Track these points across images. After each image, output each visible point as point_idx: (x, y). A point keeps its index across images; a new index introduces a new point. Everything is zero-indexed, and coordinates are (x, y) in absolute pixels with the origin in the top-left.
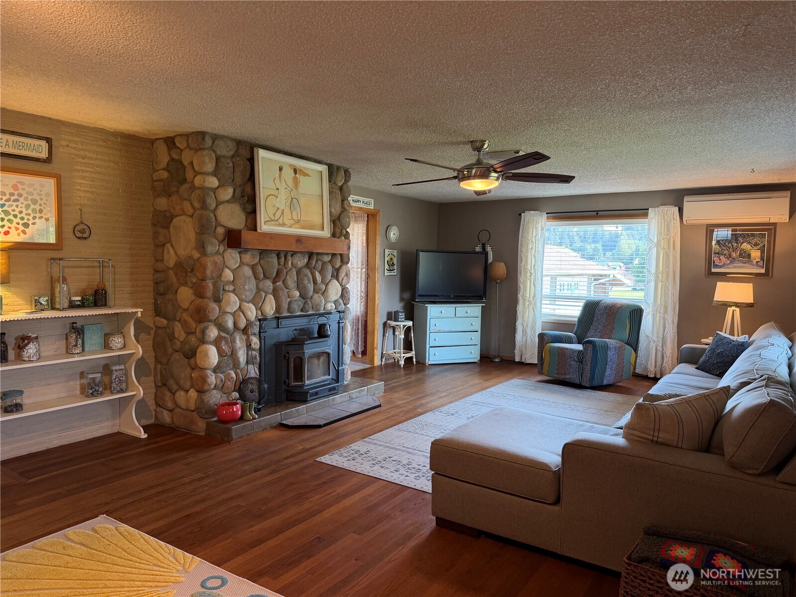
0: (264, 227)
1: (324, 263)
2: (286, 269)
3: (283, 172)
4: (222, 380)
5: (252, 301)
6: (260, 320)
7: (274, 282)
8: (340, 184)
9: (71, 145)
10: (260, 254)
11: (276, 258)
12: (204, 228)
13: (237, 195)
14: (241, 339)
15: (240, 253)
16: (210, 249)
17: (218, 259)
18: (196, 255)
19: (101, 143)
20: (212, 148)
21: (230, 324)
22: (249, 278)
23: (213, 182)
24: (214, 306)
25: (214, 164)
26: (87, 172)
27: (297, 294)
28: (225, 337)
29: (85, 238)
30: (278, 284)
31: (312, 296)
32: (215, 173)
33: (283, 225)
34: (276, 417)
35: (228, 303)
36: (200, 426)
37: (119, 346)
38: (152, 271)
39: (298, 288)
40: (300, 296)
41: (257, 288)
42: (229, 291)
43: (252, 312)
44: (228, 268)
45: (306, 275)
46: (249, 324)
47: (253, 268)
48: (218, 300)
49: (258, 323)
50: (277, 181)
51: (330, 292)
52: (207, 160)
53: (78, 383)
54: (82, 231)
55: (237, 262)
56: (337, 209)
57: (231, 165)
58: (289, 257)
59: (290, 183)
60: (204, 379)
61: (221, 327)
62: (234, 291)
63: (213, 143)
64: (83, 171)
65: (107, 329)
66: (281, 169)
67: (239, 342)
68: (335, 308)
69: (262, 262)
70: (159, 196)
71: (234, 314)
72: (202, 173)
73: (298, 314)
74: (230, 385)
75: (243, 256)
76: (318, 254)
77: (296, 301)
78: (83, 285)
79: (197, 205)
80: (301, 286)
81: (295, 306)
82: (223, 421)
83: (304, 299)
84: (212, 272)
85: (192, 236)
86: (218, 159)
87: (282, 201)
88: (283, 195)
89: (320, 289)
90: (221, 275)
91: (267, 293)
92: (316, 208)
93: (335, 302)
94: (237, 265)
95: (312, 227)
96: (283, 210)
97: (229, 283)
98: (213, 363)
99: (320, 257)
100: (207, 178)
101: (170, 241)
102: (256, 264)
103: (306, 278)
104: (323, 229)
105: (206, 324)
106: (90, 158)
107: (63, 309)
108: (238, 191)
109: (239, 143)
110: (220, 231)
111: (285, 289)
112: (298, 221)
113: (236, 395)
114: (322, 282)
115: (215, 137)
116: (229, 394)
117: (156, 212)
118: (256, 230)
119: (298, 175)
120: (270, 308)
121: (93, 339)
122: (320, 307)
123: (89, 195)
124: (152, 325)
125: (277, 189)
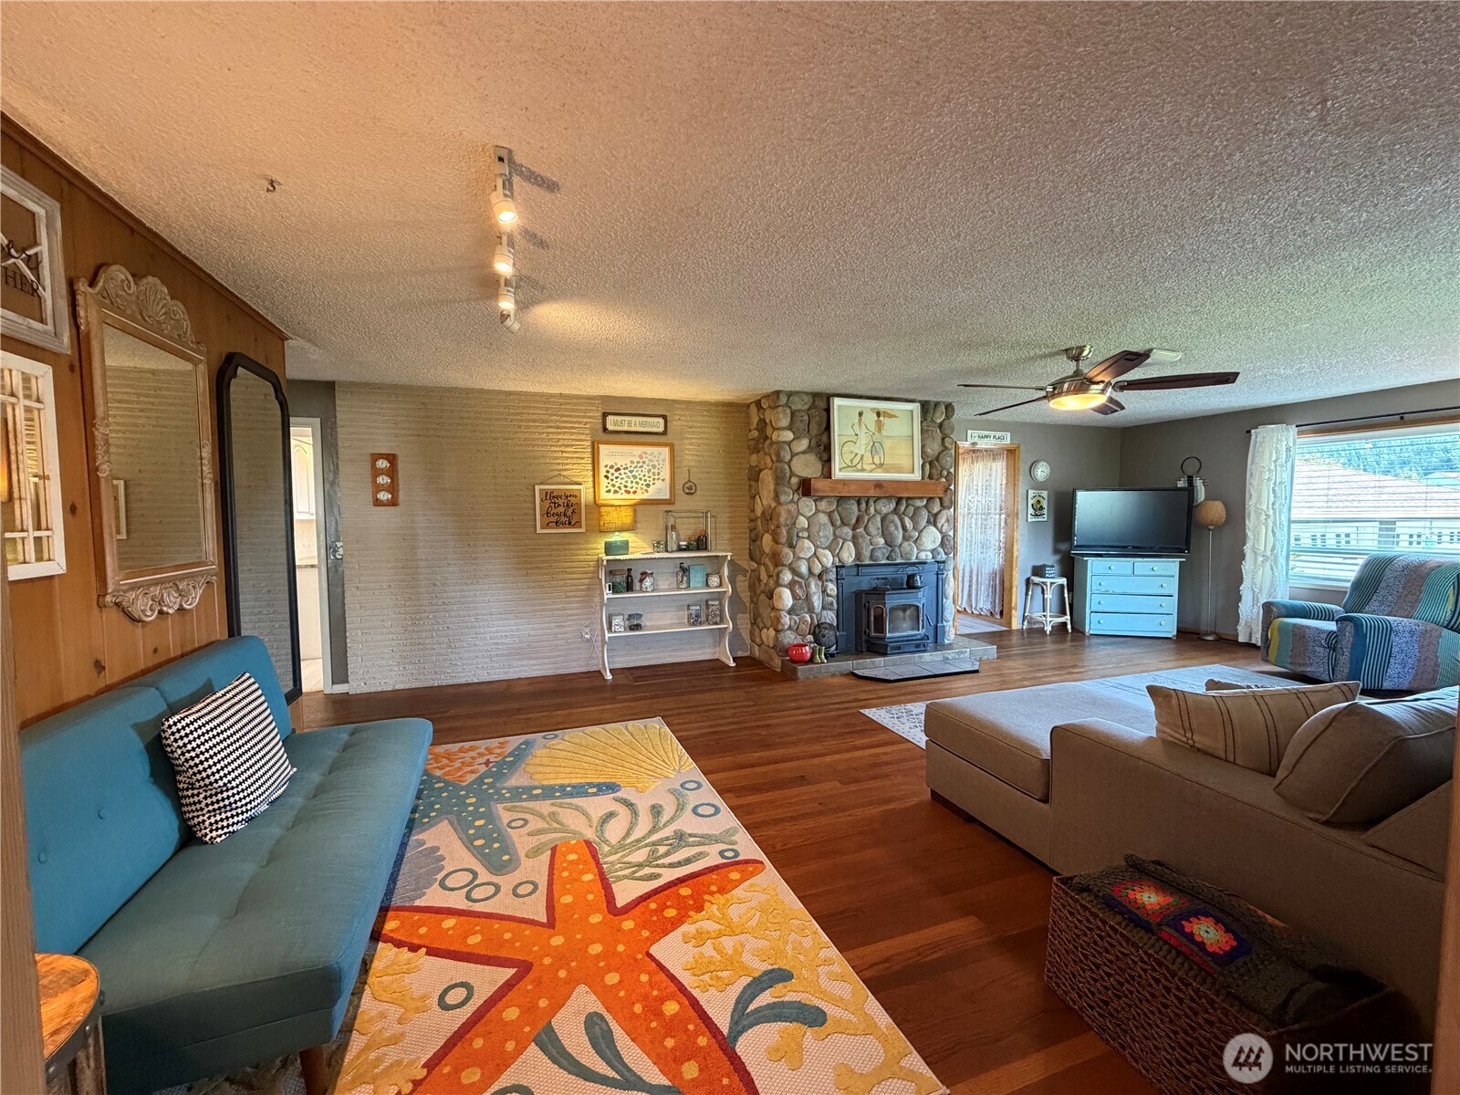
0: (838, 473)
1: (917, 509)
2: (868, 515)
3: (863, 417)
4: (796, 622)
5: (829, 548)
6: (837, 567)
7: (854, 529)
8: (939, 421)
9: (682, 418)
10: (838, 501)
11: (856, 505)
12: (780, 480)
13: (812, 445)
14: (817, 585)
15: (815, 501)
16: (783, 498)
17: (792, 507)
18: (773, 505)
19: (705, 413)
20: (787, 405)
21: (804, 569)
22: (825, 524)
23: (789, 436)
24: (787, 550)
25: (789, 419)
26: (694, 438)
27: (882, 541)
28: (798, 582)
29: (692, 494)
30: (858, 530)
31: (901, 545)
32: (790, 428)
33: (863, 470)
34: (848, 665)
35: (802, 549)
36: (777, 663)
37: (715, 584)
38: (748, 520)
39: (883, 535)
40: (886, 543)
41: (834, 534)
42: (803, 538)
43: (828, 559)
44: (802, 515)
45: (892, 522)
46: (825, 570)
47: (830, 515)
48: (792, 546)
49: (834, 569)
50: (856, 426)
51: (924, 540)
52: (781, 416)
53: (686, 613)
54: (690, 488)
55: (811, 510)
56: (934, 449)
57: (806, 418)
58: (871, 503)
59: (873, 427)
60: (778, 619)
61: (795, 572)
62: (808, 538)
63: (788, 399)
64: (691, 439)
65: (709, 571)
66: (860, 414)
67: (814, 587)
68: (933, 558)
69: (840, 509)
70: (752, 453)
71: (808, 560)
72: (778, 429)
73: (883, 562)
74: (805, 628)
75: (818, 503)
76: (908, 498)
77: (880, 548)
78: (690, 533)
79: (774, 459)
80: (886, 532)
81: (879, 554)
82: (793, 661)
83: (891, 547)
84: (786, 520)
85: (772, 487)
86: (793, 414)
87: (862, 447)
88: (864, 440)
89: (911, 537)
90: (795, 523)
91: (845, 540)
92: (904, 450)
93: (933, 551)
94: (811, 513)
95: (899, 470)
96: (862, 456)
97: (803, 529)
98: (787, 605)
99: (910, 502)
100: (781, 432)
101: (758, 494)
102: (833, 511)
103: (892, 525)
104: (913, 472)
105: (780, 568)
106: (698, 427)
107: (672, 552)
108: (814, 442)
109: (815, 395)
110: (794, 480)
111: (866, 536)
112: (881, 465)
113: (810, 638)
114: (914, 528)
115: (790, 394)
116: (805, 636)
117: (751, 468)
118: (831, 478)
119: (881, 418)
120: (849, 556)
121: (697, 577)
122: (911, 555)
123: (696, 458)
124: (747, 568)
125: (856, 435)
